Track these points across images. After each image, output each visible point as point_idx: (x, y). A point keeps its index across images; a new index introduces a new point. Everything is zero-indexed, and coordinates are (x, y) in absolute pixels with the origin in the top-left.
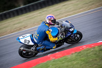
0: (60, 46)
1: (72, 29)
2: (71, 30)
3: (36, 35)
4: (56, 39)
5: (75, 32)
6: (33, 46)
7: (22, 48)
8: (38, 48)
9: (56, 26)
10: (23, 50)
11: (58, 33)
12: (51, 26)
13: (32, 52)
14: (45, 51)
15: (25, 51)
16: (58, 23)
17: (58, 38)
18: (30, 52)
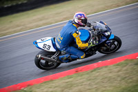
0: (91, 55)
1: (109, 33)
2: (107, 34)
3: (59, 38)
4: (87, 45)
5: (112, 37)
6: (55, 53)
7: (40, 56)
8: (61, 57)
9: (86, 28)
10: (41, 58)
11: (89, 38)
12: (80, 28)
13: (53, 62)
14: (70, 61)
15: (43, 59)
16: (90, 24)
17: (89, 44)
18: (51, 61)
